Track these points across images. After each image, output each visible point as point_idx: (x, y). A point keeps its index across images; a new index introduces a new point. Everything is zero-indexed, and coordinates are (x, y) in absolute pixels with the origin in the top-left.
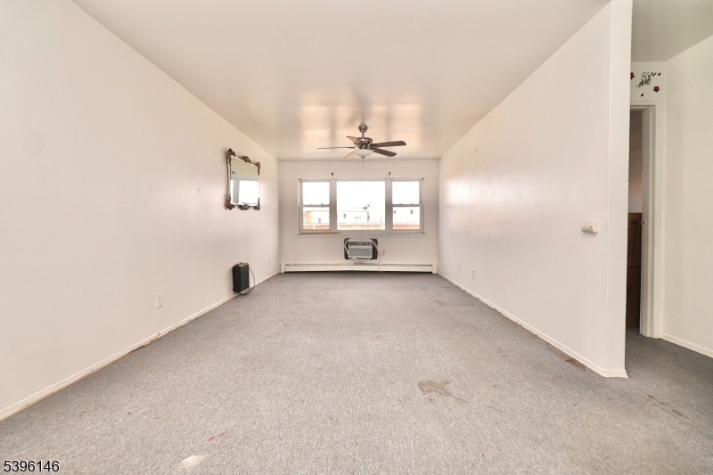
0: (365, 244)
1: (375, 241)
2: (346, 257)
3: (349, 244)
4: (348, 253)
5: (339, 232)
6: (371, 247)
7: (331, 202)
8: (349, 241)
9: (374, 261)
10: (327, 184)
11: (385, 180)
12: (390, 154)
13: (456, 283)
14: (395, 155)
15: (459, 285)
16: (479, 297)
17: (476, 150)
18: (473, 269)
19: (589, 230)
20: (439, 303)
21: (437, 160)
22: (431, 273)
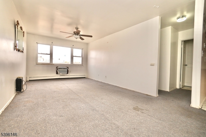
0: (64, 69)
1: (68, 68)
2: (57, 73)
3: (58, 69)
4: (58, 71)
5: (54, 64)
6: (66, 70)
7: (50, 53)
8: (58, 67)
9: (67, 75)
10: (49, 46)
11: (71, 47)
12: (82, 39)
13: (97, 80)
14: (84, 39)
15: (98, 80)
16: (108, 83)
17: (107, 43)
18: (106, 76)
19: (152, 65)
20: (101, 86)
21: (87, 44)
22: (85, 77)
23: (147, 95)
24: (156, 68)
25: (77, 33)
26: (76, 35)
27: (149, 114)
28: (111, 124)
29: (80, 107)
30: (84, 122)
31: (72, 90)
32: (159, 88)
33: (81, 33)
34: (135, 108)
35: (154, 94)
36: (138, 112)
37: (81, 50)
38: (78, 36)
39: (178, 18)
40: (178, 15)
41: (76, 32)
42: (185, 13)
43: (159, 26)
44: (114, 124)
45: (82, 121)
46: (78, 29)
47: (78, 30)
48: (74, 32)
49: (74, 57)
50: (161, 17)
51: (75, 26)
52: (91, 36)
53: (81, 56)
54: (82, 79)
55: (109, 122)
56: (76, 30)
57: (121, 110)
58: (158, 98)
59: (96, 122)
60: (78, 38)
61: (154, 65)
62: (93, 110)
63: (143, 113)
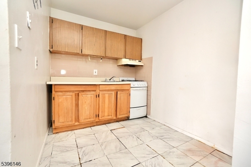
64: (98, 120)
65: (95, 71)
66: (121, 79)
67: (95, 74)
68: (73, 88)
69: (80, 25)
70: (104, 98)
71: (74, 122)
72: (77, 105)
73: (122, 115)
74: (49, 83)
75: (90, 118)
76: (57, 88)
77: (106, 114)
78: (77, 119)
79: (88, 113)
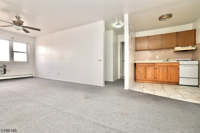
1: (5, 66)
6: (3, 69)
9: (4, 75)
11: (9, 40)
12: (27, 32)
13: (48, 78)
14: (29, 32)
15: (50, 78)
16: (61, 80)
17: (59, 39)
18: (58, 73)
19: (100, 60)
20: (53, 83)
21: (34, 38)
22: (33, 77)
23: (96, 86)
24: (102, 63)
25: (19, 23)
26: (16, 25)
27: (97, 99)
28: (63, 113)
29: (27, 107)
30: (33, 119)
31: (13, 92)
32: (105, 79)
33: (24, 24)
34: (86, 97)
35: (102, 84)
36: (88, 100)
37: (25, 45)
38: (20, 27)
39: (116, 25)
40: (116, 23)
41: (17, 22)
42: (120, 22)
43: (104, 29)
44: (66, 113)
45: (30, 119)
46: (19, 18)
47: (20, 20)
48: (14, 22)
49: (14, 53)
50: (105, 22)
51: (15, 15)
52: (39, 30)
53: (25, 51)
54: (28, 79)
55: (62, 113)
56: (16, 20)
57: (73, 101)
58: (105, 87)
59: (48, 115)
60: (21, 30)
61: (101, 61)
62: (44, 106)
63: (92, 99)
64: (156, 80)
65: (157, 56)
66: (176, 60)
67: (157, 58)
68: (143, 64)
69: (147, 36)
70: (160, 69)
71: (144, 79)
72: (145, 72)
73: (172, 80)
74: (135, 62)
75: (151, 78)
76: (138, 65)
77: (161, 78)
78: (146, 78)
79: (150, 76)
